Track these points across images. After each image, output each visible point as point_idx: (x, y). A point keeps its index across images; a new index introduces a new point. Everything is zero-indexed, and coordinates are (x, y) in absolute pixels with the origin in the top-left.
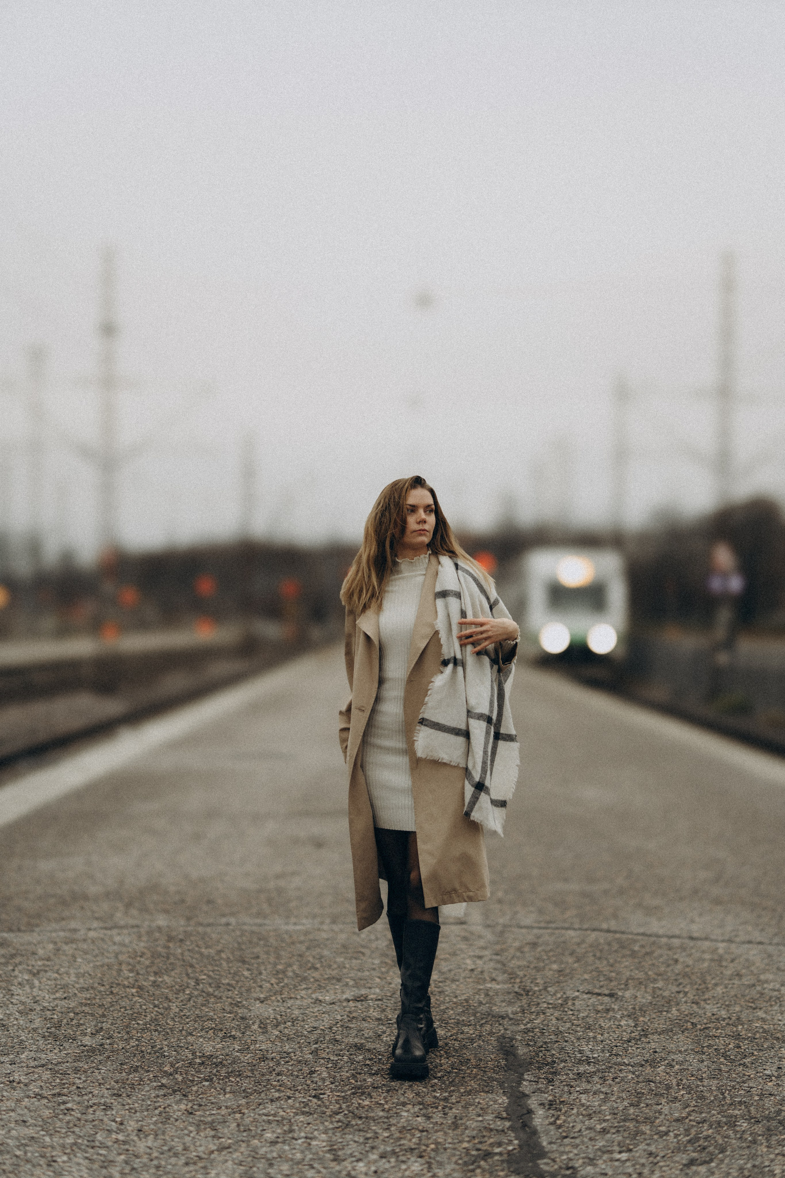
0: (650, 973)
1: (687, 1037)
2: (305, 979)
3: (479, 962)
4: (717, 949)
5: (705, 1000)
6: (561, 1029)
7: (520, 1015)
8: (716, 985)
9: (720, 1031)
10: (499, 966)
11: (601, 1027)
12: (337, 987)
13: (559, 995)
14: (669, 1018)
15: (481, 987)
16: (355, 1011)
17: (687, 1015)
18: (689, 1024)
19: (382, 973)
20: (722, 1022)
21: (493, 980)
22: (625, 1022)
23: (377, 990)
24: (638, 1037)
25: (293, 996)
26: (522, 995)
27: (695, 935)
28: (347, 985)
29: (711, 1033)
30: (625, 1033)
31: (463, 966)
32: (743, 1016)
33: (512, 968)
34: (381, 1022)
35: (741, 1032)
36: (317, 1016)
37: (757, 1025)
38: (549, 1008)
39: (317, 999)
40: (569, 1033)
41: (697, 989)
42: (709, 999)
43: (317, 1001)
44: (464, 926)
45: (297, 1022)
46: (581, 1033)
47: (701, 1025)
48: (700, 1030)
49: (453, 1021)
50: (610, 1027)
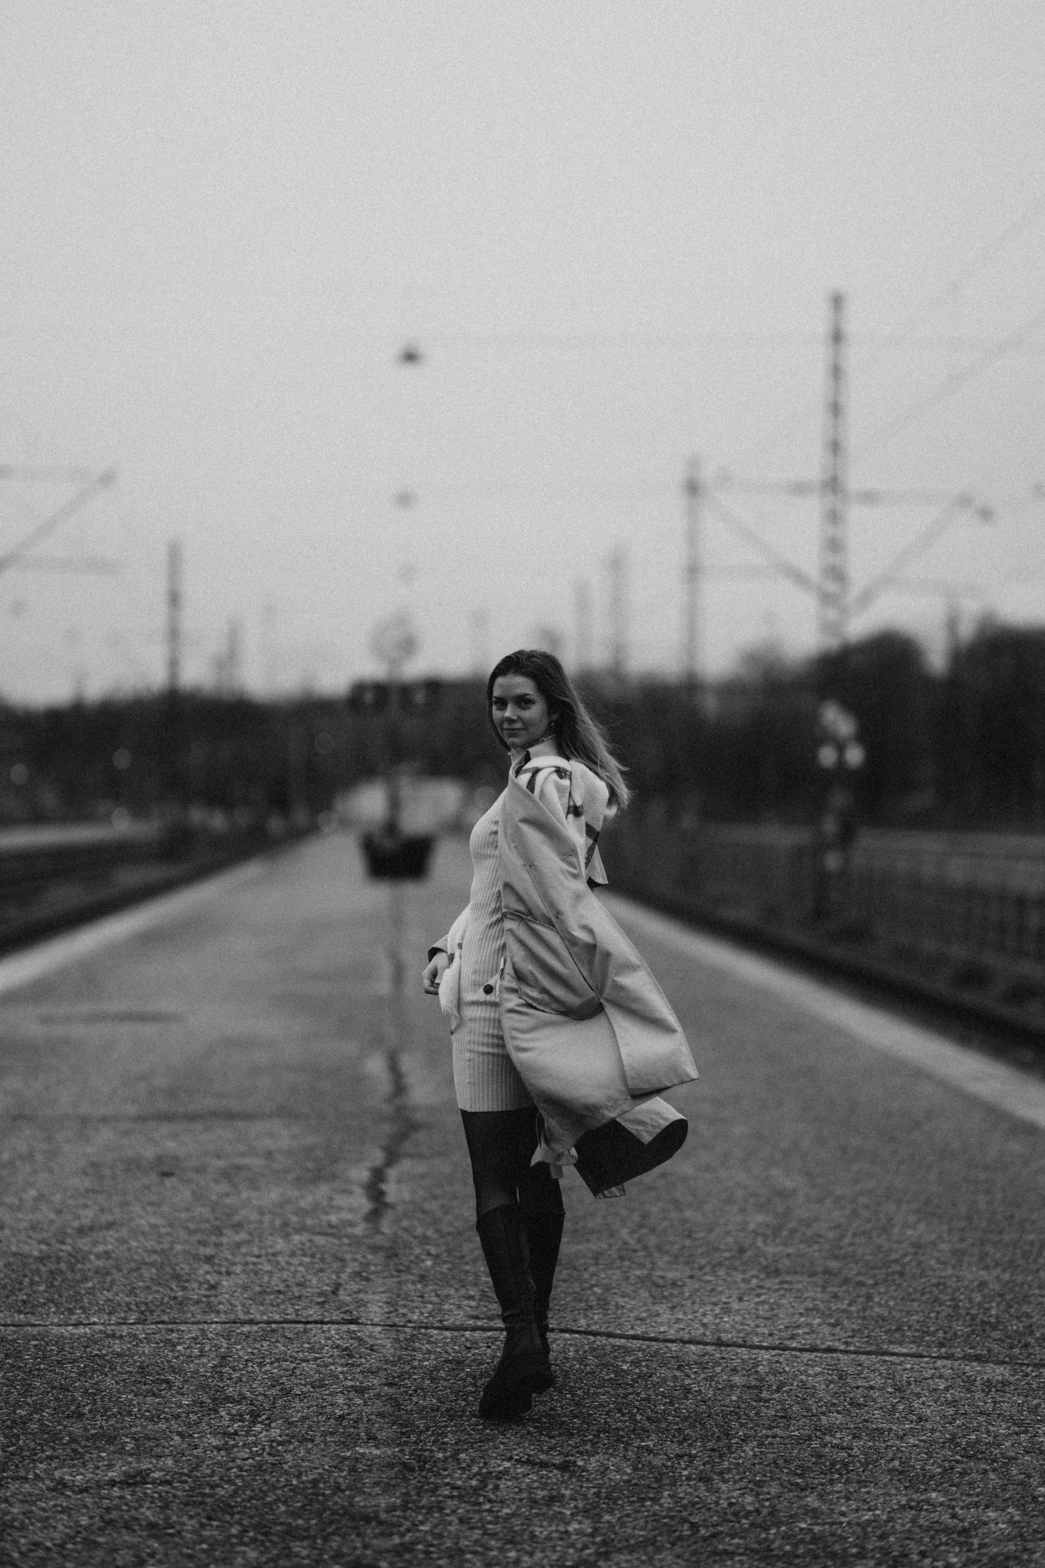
0: (638, 1417)
1: (678, 1557)
2: (55, 1437)
3: (358, 1401)
4: (756, 1365)
5: (721, 1473)
6: (464, 1543)
7: (398, 1513)
8: (745, 1440)
9: (736, 1541)
10: (389, 1409)
11: (533, 1536)
12: (104, 1454)
13: (475, 1469)
14: (655, 1514)
15: (348, 1454)
16: (118, 1508)
17: (685, 1507)
18: (686, 1526)
19: (189, 1425)
20: (744, 1521)
21: (371, 1437)
22: (577, 1526)
23: (170, 1462)
24: (592, 1558)
25: (22, 1473)
26: (412, 1470)
27: (725, 1337)
28: (121, 1451)
29: (721, 1547)
30: (571, 1551)
31: (329, 1410)
32: (783, 1505)
33: (411, 1413)
34: (154, 1532)
35: (773, 1542)
36: (48, 1518)
37: (803, 1525)
38: (452, 1497)
39: (61, 1482)
40: (475, 1553)
41: (713, 1450)
42: (729, 1470)
43: (61, 1486)
44: (353, 1327)
45: (9, 1530)
46: (494, 1553)
47: (706, 1527)
48: (704, 1539)
49: (278, 1528)
50: (549, 1538)
